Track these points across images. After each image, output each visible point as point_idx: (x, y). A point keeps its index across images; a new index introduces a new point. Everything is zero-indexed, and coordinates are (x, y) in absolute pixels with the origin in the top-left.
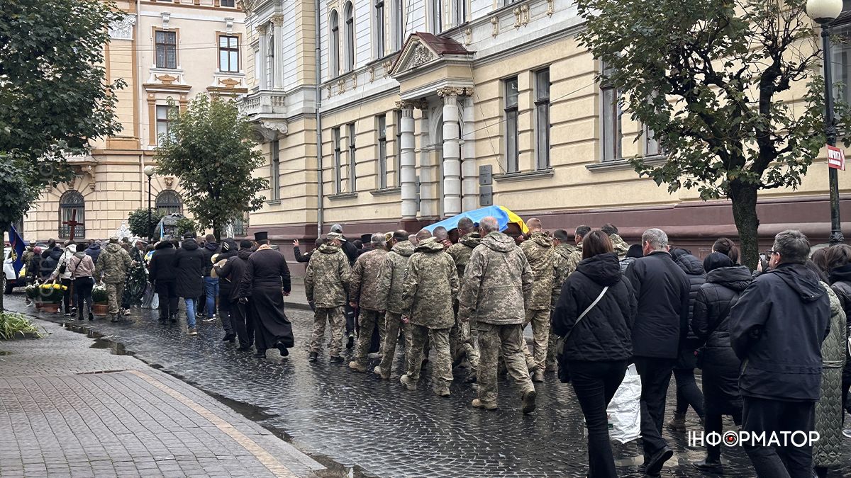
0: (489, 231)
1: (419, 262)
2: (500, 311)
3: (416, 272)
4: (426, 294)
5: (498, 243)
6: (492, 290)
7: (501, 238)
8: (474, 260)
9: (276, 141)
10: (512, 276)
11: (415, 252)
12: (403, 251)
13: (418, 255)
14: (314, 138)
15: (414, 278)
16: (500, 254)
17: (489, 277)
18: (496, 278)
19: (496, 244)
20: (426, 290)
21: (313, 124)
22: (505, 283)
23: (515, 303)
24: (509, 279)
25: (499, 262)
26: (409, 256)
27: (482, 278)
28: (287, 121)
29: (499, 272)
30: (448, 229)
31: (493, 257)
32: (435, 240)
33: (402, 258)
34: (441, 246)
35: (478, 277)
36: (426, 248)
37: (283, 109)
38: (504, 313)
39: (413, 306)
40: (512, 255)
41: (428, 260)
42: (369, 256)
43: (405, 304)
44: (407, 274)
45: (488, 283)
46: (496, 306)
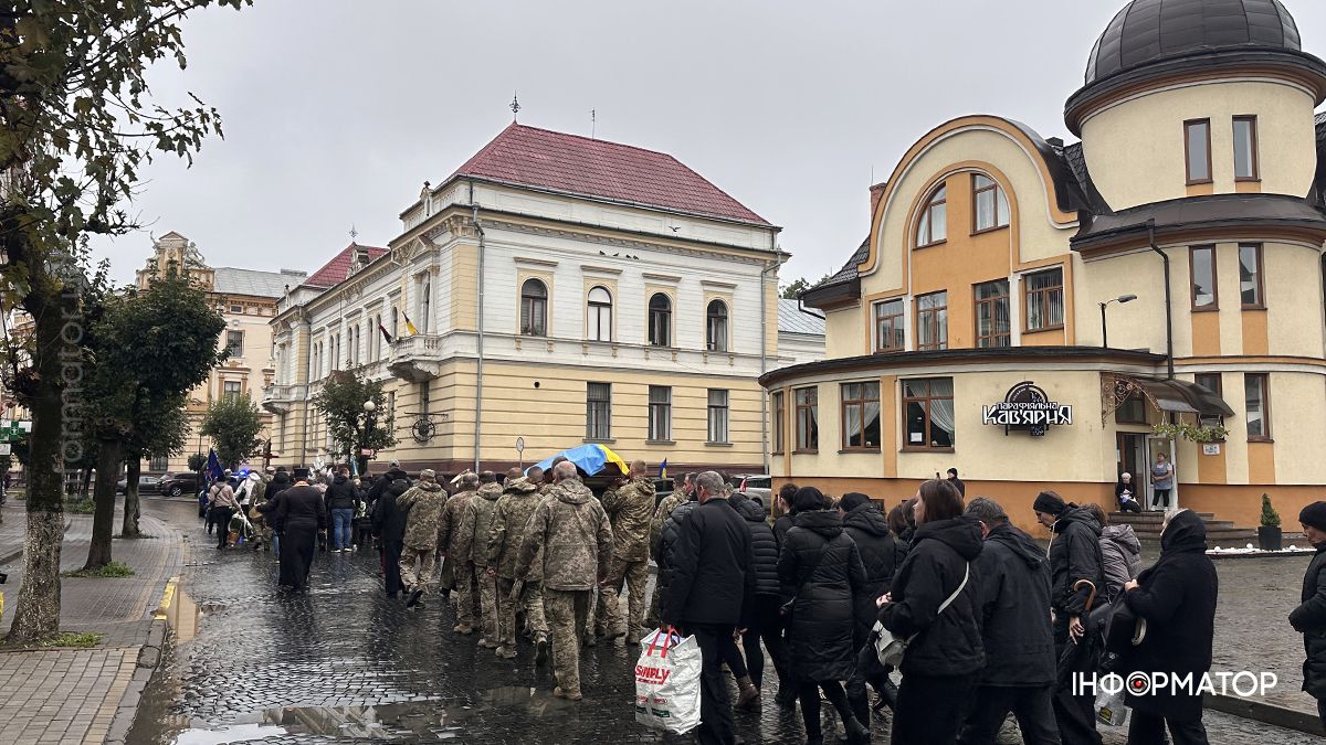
0: (563, 478)
1: (507, 505)
2: (565, 574)
3: (504, 517)
4: (514, 542)
5: (568, 494)
6: (557, 548)
7: (573, 487)
8: (538, 511)
9: (284, 414)
10: (583, 533)
11: (504, 493)
12: (488, 494)
13: (507, 498)
14: (302, 414)
15: (502, 523)
16: (570, 507)
17: (555, 533)
18: (563, 535)
19: (566, 494)
20: (514, 537)
21: (302, 406)
22: (574, 541)
23: (583, 565)
24: (578, 536)
25: (567, 515)
26: (495, 500)
27: (547, 535)
28: (289, 403)
29: (567, 527)
30: (544, 470)
31: (561, 510)
32: (527, 480)
33: (487, 502)
34: (533, 487)
35: (540, 534)
36: (516, 489)
37: (287, 396)
38: (571, 577)
39: (500, 556)
40: (586, 509)
41: (517, 503)
42: (457, 500)
43: (491, 553)
44: (493, 519)
45: (553, 540)
46: (561, 567)
